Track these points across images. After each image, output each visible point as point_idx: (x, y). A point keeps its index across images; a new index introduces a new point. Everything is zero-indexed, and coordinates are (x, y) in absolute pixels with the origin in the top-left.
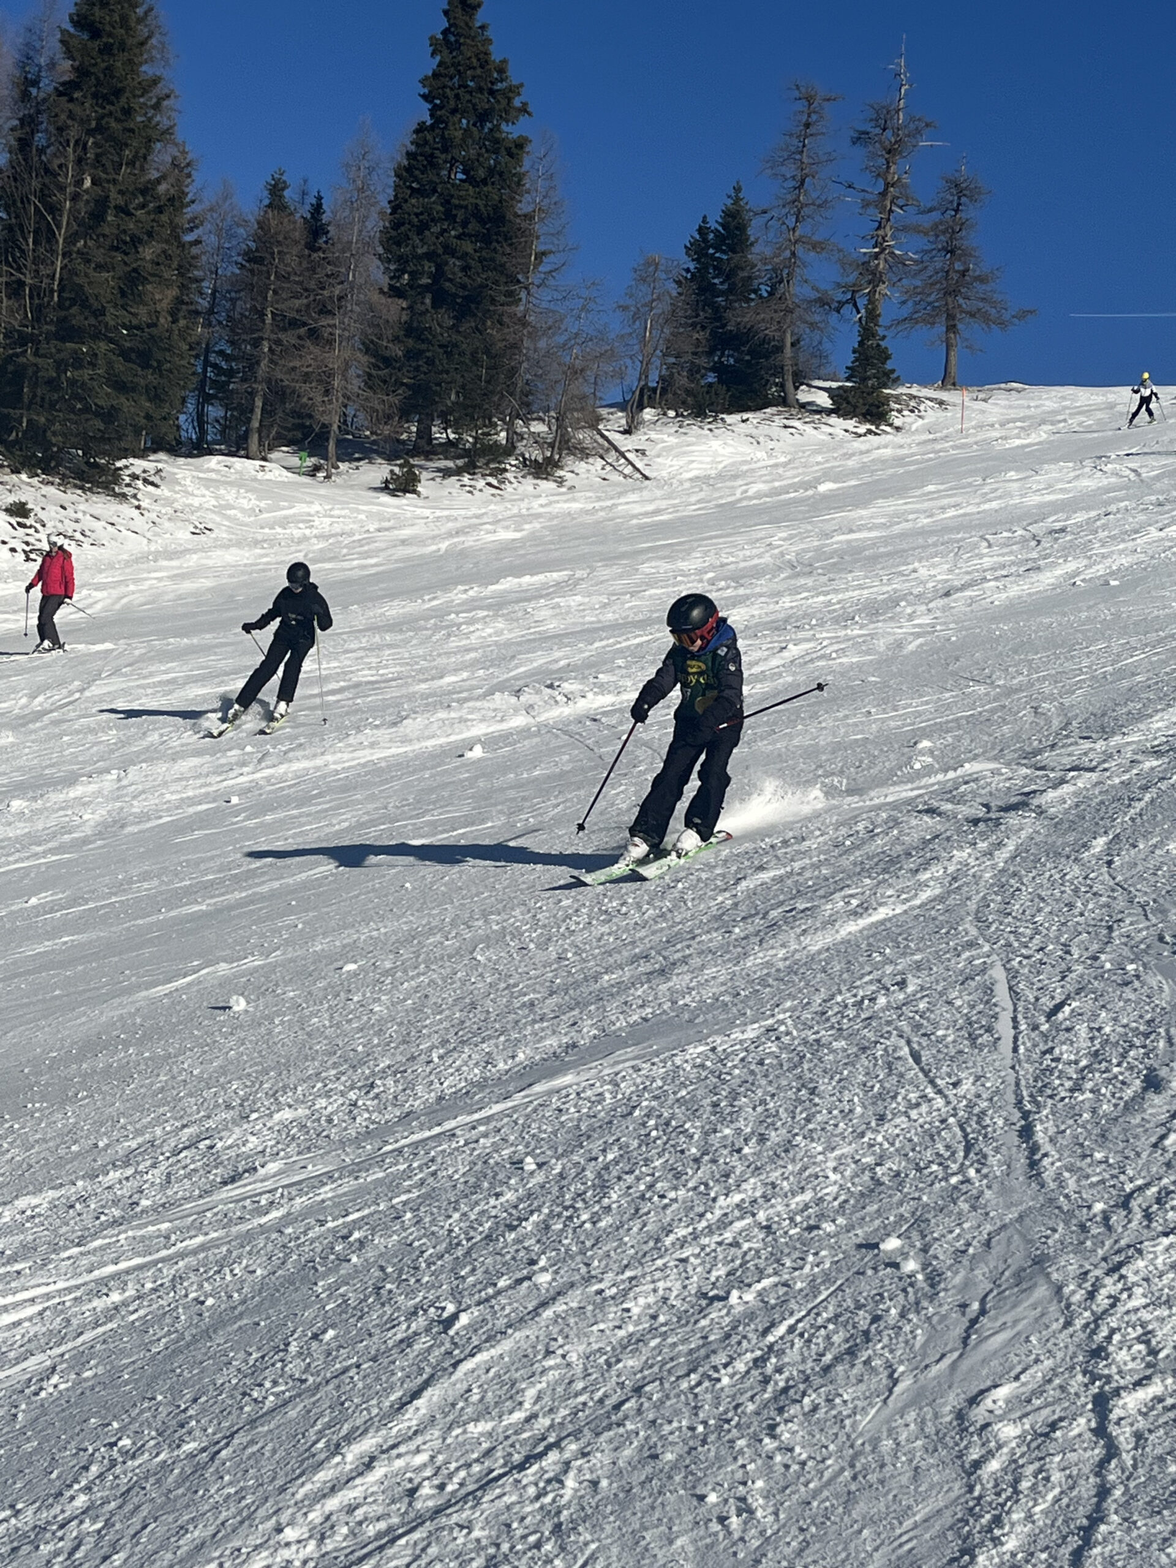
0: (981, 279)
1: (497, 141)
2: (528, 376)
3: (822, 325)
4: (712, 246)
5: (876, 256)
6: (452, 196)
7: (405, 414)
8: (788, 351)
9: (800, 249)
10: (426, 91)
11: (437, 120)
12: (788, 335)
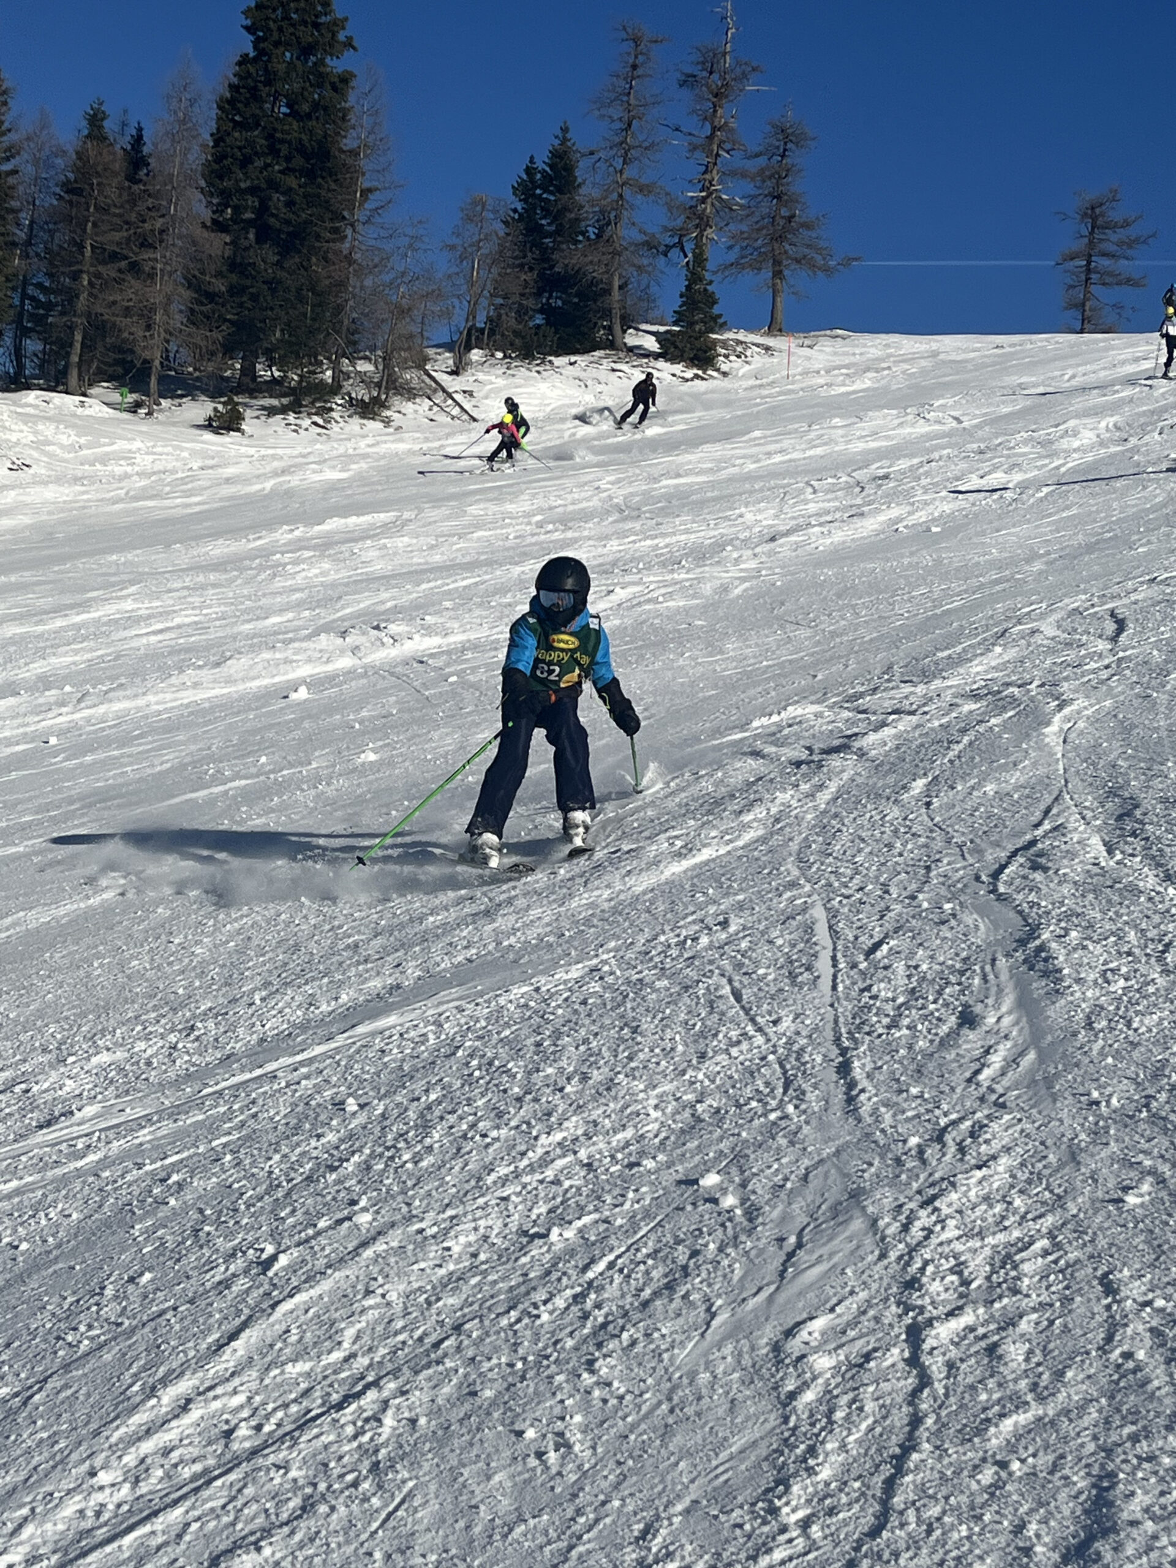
0: (807, 226)
1: (321, 75)
2: (355, 315)
3: (650, 269)
4: (539, 187)
5: (703, 200)
6: (275, 130)
7: (229, 350)
8: (616, 294)
9: (627, 192)
10: (249, 22)
11: (261, 52)
12: (616, 278)
